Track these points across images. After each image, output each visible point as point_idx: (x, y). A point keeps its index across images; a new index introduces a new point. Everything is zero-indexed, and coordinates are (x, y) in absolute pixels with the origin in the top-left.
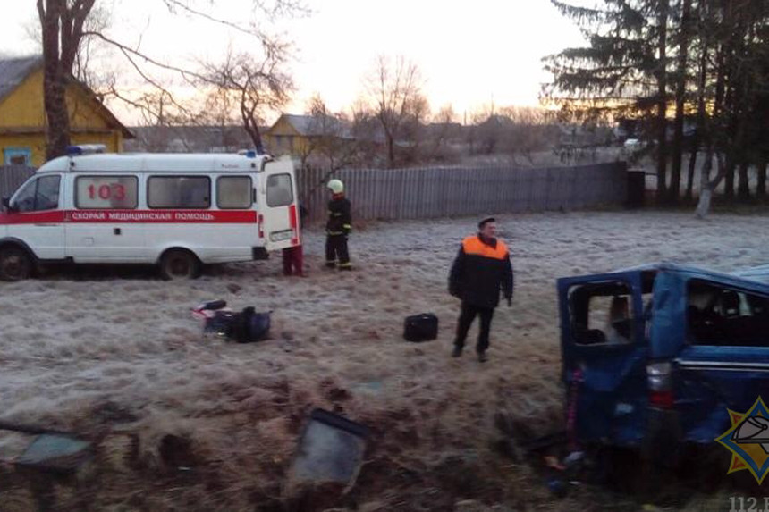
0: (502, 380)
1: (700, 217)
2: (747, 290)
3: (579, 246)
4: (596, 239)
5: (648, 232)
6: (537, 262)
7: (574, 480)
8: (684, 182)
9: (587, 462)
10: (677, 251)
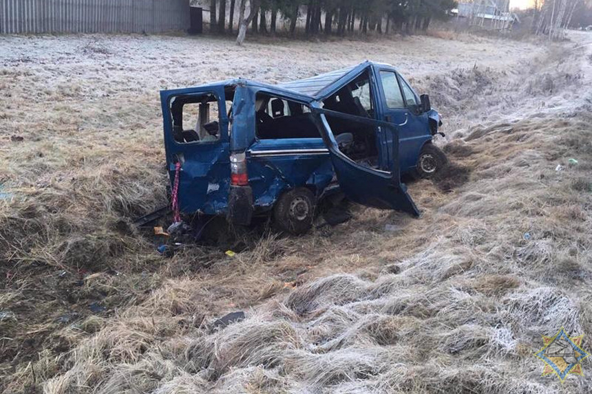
0: (115, 172)
1: (239, 44)
2: (288, 98)
3: (162, 63)
4: (174, 57)
5: (207, 53)
6: (132, 74)
7: (177, 242)
8: (227, 18)
9: (185, 227)
10: (229, 68)
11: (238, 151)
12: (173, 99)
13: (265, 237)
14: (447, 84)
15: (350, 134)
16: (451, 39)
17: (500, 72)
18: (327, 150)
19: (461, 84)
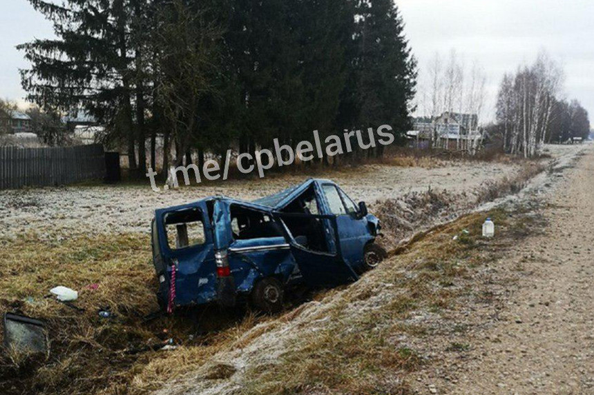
11: (221, 250)
12: (167, 215)
13: (248, 315)
14: (399, 207)
15: (305, 237)
16: (411, 165)
17: (460, 194)
18: (288, 245)
19: (414, 207)
